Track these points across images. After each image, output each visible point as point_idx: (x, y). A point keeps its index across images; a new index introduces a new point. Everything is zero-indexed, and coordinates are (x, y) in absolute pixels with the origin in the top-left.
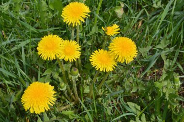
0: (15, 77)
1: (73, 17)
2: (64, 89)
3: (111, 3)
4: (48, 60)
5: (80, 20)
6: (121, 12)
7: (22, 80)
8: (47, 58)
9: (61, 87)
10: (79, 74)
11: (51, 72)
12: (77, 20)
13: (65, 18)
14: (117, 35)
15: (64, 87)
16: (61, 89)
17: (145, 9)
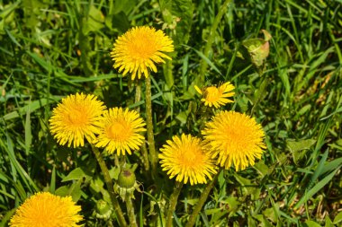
0: (6, 180)
1: (134, 60)
2: (107, 215)
3: (256, 26)
4: (69, 146)
5: (148, 68)
6: (262, 52)
7: (20, 187)
8: (67, 143)
9: (98, 212)
10: (136, 185)
11: (84, 175)
12: (142, 66)
13: (117, 60)
14: (227, 107)
15: (105, 211)
16: (98, 215)
17: (337, 46)
